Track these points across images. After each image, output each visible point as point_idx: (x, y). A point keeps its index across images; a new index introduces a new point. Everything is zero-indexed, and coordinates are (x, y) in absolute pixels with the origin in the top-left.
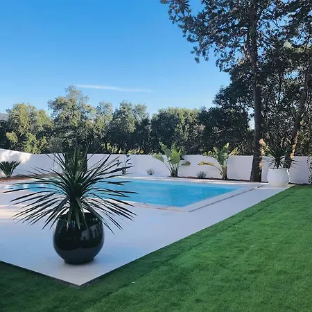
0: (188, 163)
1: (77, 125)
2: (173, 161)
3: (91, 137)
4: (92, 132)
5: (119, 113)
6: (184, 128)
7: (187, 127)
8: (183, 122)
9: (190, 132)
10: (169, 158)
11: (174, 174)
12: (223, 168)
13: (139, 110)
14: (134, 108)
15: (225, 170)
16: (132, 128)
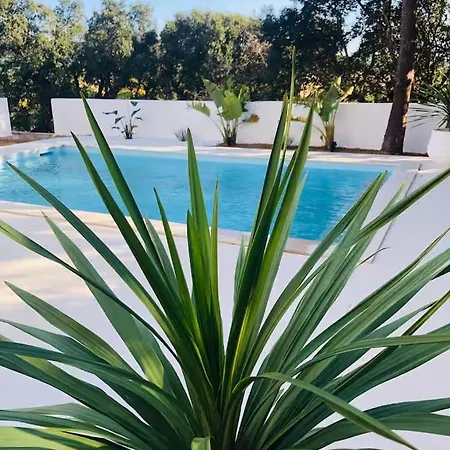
0: (255, 118)
1: (21, 43)
2: (227, 115)
3: (49, 65)
4: (52, 55)
5: (102, 19)
6: (224, 49)
7: (230, 47)
8: (222, 37)
9: (236, 56)
10: (221, 109)
11: (230, 141)
12: (327, 129)
13: (139, 14)
14: (128, 10)
15: (330, 131)
16: (127, 48)
